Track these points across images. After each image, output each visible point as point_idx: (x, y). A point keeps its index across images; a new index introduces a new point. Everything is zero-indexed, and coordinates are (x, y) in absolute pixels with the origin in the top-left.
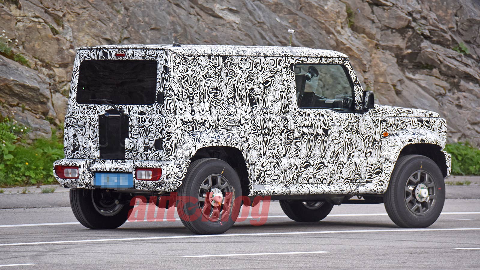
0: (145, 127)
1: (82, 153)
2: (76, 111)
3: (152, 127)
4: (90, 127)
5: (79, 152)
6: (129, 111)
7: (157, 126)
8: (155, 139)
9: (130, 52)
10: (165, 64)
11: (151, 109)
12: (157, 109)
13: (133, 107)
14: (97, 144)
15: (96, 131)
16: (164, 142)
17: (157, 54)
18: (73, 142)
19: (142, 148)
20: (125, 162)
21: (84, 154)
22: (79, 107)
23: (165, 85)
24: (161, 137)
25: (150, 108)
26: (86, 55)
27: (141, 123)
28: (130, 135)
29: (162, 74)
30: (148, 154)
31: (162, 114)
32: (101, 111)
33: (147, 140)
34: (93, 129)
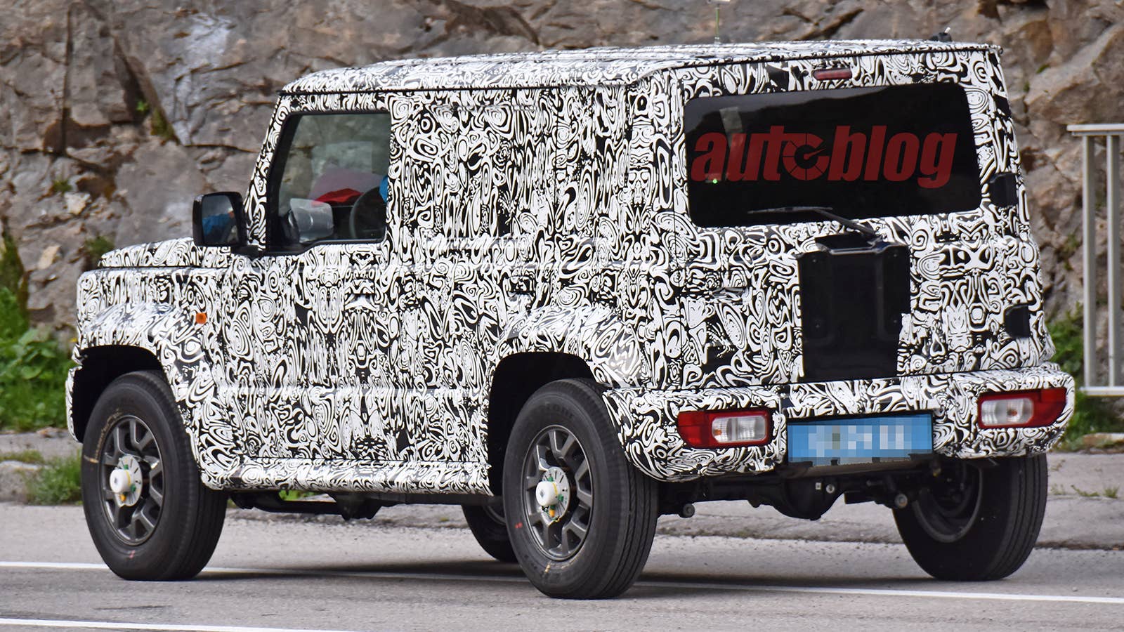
0: (968, 277)
1: (746, 368)
2: (702, 249)
3: (993, 274)
4: (766, 290)
5: (732, 367)
6: (902, 234)
7: (1008, 269)
8: (1004, 308)
9: (868, 64)
10: (995, 91)
11: (975, 223)
12: (997, 221)
13: (911, 225)
14: (794, 338)
15: (787, 300)
16: (1034, 313)
17: (963, 65)
18: (708, 340)
19: (965, 336)
20: (898, 383)
21: (753, 372)
22: (712, 237)
23: (1009, 150)
24: (1023, 300)
25: (972, 219)
26: (704, 82)
27: (953, 265)
28: (913, 304)
29: (993, 121)
30: (984, 353)
31: (1014, 235)
32: (800, 243)
33: (978, 314)
34: (776, 297)
